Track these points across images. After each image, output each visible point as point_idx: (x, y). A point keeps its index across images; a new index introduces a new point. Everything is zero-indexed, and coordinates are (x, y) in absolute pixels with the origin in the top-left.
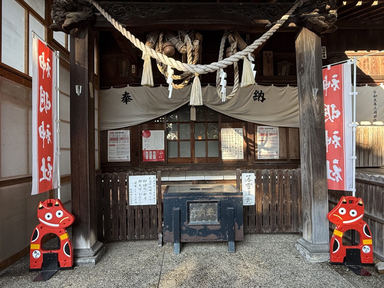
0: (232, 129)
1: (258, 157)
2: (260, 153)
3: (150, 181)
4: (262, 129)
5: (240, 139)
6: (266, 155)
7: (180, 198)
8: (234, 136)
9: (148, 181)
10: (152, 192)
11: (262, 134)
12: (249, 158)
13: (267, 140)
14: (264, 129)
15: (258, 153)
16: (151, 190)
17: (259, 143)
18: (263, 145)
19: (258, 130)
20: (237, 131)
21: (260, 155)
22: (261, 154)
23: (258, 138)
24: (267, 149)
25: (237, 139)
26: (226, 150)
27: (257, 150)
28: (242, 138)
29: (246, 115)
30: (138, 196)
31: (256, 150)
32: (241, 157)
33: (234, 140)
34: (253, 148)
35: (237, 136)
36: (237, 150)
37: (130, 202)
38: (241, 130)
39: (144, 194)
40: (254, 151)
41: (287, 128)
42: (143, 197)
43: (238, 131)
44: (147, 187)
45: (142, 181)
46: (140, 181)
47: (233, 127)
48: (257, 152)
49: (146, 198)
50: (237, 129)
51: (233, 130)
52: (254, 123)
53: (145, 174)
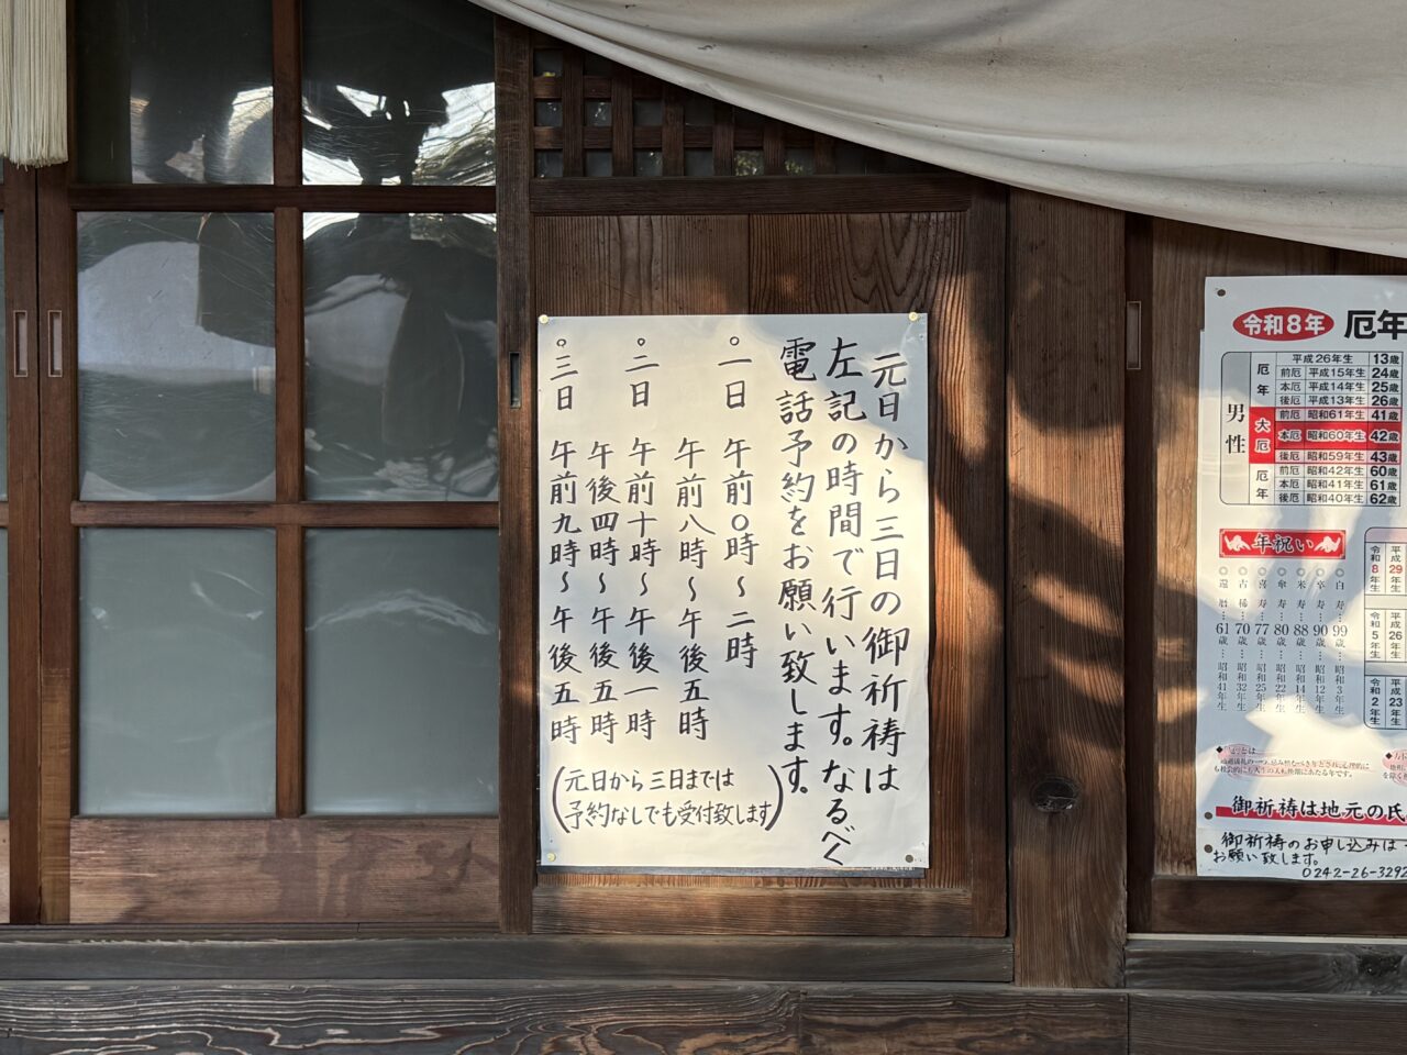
0: (739, 323)
2: (1242, 761)
4: (1294, 324)
5: (874, 507)
8: (769, 458)
11: (1289, 433)
13: (1378, 536)
14: (1335, 340)
15: (1207, 766)
17: (1224, 583)
20: (820, 358)
21: (1241, 808)
22: (1269, 788)
23: (1204, 494)
25: (817, 515)
26: (620, 710)
27: (1188, 721)
31: (1168, 705)
33: (768, 517)
34: (1099, 682)
35: (820, 461)
36: (817, 699)
38: (892, 349)
40: (1130, 724)
47: (760, 299)
51: (748, 347)
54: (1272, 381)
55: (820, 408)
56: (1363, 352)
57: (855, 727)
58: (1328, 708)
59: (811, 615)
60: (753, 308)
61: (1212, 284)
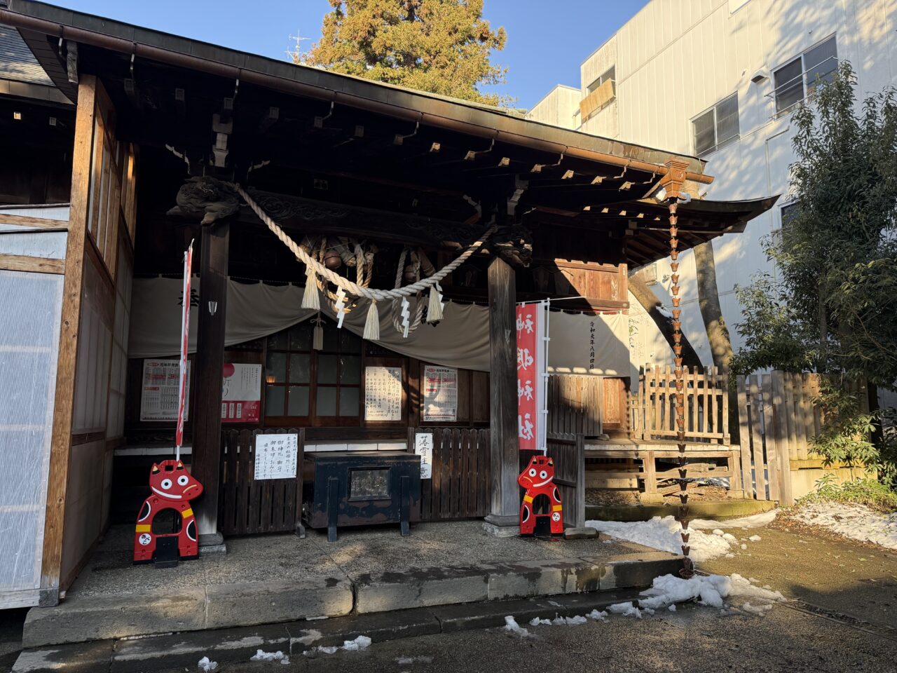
0: (384, 368)
1: (425, 417)
2: (428, 410)
3: (289, 443)
4: (432, 370)
5: (396, 386)
6: (437, 415)
7: (339, 463)
8: (387, 381)
9: (286, 442)
10: (291, 459)
11: (432, 380)
12: (410, 419)
13: (439, 390)
14: (435, 372)
15: (425, 411)
16: (288, 456)
17: (426, 394)
18: (432, 397)
19: (426, 371)
21: (428, 415)
22: (430, 413)
23: (425, 386)
24: (439, 405)
25: (391, 386)
26: (373, 405)
27: (423, 407)
28: (399, 385)
29: (409, 346)
30: (269, 465)
31: (421, 405)
32: (397, 417)
33: (387, 388)
34: (417, 402)
35: (392, 381)
36: (391, 404)
37: (255, 475)
38: (398, 371)
39: (279, 462)
40: (418, 406)
41: (470, 372)
42: (276, 466)
43: (393, 372)
44: (284, 452)
45: (277, 443)
46: (273, 442)
47: (386, 366)
48: (423, 410)
49: (280, 469)
50: (392, 369)
51: (385, 370)
52: (420, 361)
53: (281, 433)
54: (430, 375)
55: (392, 376)
56: (438, 373)
57: (395, 407)
58: (435, 405)
59: (390, 396)
61: (425, 367)
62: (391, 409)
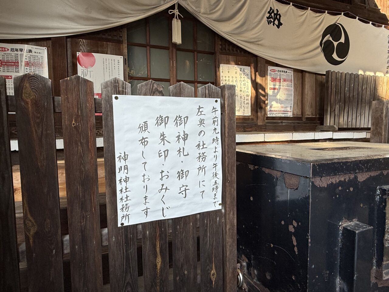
0: (236, 66)
1: (268, 113)
2: (271, 107)
3: (202, 122)
4: (274, 71)
5: (247, 84)
6: (278, 111)
8: (239, 78)
9: (194, 120)
10: (208, 163)
11: (274, 80)
12: (259, 114)
13: (280, 88)
14: (277, 72)
15: (268, 107)
17: (270, 92)
18: (275, 95)
19: (269, 72)
20: (242, 70)
21: (271, 111)
22: (272, 109)
23: (268, 84)
24: (280, 101)
25: (242, 85)
27: (267, 103)
28: (249, 83)
30: (155, 183)
32: (248, 112)
33: (239, 85)
35: (242, 79)
36: (243, 100)
37: (120, 214)
38: (247, 69)
39: (181, 174)
40: (264, 102)
42: (175, 185)
43: (244, 71)
44: (190, 146)
45: (171, 122)
46: (162, 120)
47: (237, 64)
49: (184, 191)
50: (243, 67)
51: (237, 68)
52: (265, 61)
54: (273, 75)
55: (242, 74)
56: (279, 73)
57: (245, 103)
58: (277, 102)
59: (242, 93)
60: (237, 65)
61: (269, 67)
62: (243, 105)
